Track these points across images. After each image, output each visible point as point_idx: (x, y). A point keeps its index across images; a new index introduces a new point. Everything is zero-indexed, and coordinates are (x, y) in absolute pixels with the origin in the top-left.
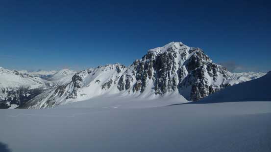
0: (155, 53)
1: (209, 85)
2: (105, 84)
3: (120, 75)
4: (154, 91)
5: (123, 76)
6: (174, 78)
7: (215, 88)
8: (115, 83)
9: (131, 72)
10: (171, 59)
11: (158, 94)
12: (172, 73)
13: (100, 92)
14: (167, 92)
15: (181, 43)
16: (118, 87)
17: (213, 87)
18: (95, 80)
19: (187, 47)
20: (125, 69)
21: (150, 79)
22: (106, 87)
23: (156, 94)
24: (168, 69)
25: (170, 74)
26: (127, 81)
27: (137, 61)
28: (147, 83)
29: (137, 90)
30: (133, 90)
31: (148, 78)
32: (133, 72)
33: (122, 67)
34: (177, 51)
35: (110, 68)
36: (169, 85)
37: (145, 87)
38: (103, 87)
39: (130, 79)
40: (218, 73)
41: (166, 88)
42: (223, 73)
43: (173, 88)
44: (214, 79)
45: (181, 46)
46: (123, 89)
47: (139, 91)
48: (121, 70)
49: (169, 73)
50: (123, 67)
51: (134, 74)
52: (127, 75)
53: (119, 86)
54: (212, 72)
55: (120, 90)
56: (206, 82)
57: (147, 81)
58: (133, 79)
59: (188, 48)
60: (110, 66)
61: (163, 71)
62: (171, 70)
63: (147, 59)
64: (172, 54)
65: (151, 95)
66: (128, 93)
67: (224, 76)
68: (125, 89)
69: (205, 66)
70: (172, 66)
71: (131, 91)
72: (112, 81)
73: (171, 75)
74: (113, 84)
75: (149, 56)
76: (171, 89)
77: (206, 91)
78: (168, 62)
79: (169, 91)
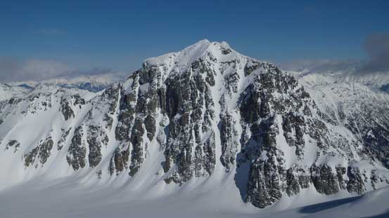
0: (161, 68)
1: (286, 166)
2: (35, 151)
3: (72, 123)
4: (162, 173)
5: (80, 127)
6: (208, 142)
7: (300, 173)
8: (60, 148)
9: (102, 117)
10: (201, 91)
11: (172, 182)
12: (205, 129)
13: (23, 174)
14: (194, 178)
15: (225, 45)
16: (68, 158)
17: (294, 173)
18: (6, 141)
19: (239, 56)
20: (85, 108)
21: (151, 139)
22: (37, 159)
23: (168, 181)
24: (195, 117)
25: (200, 130)
26: (92, 143)
27: (115, 86)
28: (144, 152)
29: (120, 168)
30: (111, 170)
31: (145, 137)
32: (107, 118)
33: (76, 103)
34: (215, 67)
35: (45, 104)
36: (197, 160)
37: (140, 161)
38: (29, 160)
39: (99, 139)
40: (306, 137)
41: (192, 167)
42: (316, 137)
43: (208, 168)
44: (297, 152)
45: (225, 52)
46: (83, 165)
47: (126, 171)
48: (75, 108)
49: (196, 128)
50: (79, 100)
51: (110, 124)
52: (92, 127)
53: (72, 157)
54: (292, 134)
55: (75, 167)
56: (279, 160)
57: (143, 145)
58: (106, 139)
59: (243, 61)
60: (42, 99)
61: (182, 122)
62: (202, 121)
63: (141, 83)
64: (204, 76)
65: (155, 183)
66: (96, 176)
67: (319, 144)
68: (87, 164)
69: (279, 120)
70: (203, 110)
71: (105, 171)
72: (51, 142)
73: (201, 134)
74: (54, 151)
75: (148, 75)
76: (202, 171)
77: (280, 183)
78: (193, 99)
79: (198, 175)
